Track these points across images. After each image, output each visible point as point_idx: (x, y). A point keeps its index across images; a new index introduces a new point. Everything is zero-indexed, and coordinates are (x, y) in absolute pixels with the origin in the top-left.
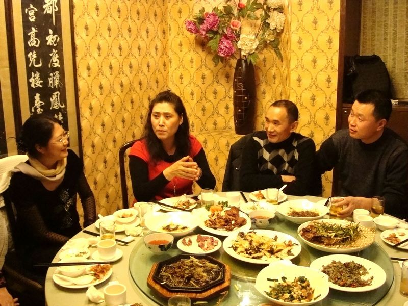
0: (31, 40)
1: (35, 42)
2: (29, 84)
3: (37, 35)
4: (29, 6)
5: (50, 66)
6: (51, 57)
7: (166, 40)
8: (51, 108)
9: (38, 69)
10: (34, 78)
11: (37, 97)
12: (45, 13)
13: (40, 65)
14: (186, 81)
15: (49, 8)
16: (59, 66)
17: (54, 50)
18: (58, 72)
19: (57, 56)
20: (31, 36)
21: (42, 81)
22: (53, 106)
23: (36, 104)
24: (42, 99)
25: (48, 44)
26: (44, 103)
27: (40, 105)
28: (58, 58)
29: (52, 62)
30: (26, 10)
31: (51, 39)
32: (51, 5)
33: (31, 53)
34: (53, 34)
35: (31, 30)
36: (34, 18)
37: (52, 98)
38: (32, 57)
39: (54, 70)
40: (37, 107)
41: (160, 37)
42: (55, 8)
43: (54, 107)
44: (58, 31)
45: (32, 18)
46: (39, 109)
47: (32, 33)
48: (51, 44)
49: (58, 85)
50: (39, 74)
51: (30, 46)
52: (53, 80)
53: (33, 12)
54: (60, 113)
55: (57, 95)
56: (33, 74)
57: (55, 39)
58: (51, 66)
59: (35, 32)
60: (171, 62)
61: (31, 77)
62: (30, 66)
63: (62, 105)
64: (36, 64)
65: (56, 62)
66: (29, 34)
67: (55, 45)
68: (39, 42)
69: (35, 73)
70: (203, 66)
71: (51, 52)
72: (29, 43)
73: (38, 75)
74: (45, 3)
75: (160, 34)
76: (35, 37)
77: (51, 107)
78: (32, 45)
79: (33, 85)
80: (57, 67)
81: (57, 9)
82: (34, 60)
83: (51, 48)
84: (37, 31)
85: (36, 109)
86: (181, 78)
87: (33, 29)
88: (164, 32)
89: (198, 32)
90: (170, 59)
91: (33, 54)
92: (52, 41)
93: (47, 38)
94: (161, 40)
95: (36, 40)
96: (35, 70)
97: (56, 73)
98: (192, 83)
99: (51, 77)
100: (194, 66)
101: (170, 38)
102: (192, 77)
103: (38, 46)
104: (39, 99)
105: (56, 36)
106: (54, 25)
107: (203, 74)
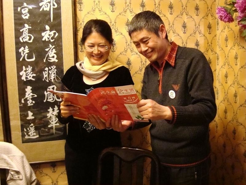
0: (24, 36)
1: (28, 38)
2: (19, 77)
3: (30, 31)
4: (22, 4)
5: (45, 61)
6: (47, 52)
7: (212, 35)
8: (45, 101)
9: (30, 64)
10: (25, 71)
11: (29, 89)
12: (41, 10)
13: (33, 59)
14: (230, 80)
15: (47, 6)
16: (57, 61)
17: (50, 46)
18: (55, 67)
19: (54, 51)
20: (24, 32)
21: (34, 75)
22: (47, 99)
23: (26, 96)
24: (33, 91)
25: (43, 39)
26: (36, 96)
27: (31, 97)
28: (55, 53)
29: (48, 56)
30: (19, 9)
31: (47, 35)
32: (49, 2)
33: (22, 48)
34: (51, 30)
35: (24, 27)
36: (28, 15)
37: (47, 92)
38: (24, 52)
39: (50, 64)
40: (28, 99)
41: (203, 32)
42: (54, 5)
43: (48, 100)
44: (57, 26)
45: (25, 16)
46: (31, 101)
47: (24, 29)
48: (47, 40)
49: (54, 79)
50: (31, 68)
51: (22, 41)
52: (49, 73)
53: (27, 10)
54: (56, 106)
55: (53, 88)
56: (24, 67)
57: (53, 35)
58: (47, 60)
59: (28, 29)
60: (218, 59)
61: (22, 70)
62: (21, 60)
63: (59, 99)
64: (28, 58)
65: (53, 57)
66: (21, 31)
67: (52, 41)
68: (33, 38)
71: (48, 47)
72: (21, 39)
73: (30, 69)
74: (42, 1)
75: (202, 28)
76: (28, 34)
78: (25, 40)
79: (24, 78)
80: (54, 62)
81: (56, 6)
82: (26, 55)
83: (47, 44)
84: (30, 27)
85: (26, 100)
86: (226, 77)
87: (26, 25)
88: (210, 27)
89: (231, 20)
90: (218, 56)
91: (25, 49)
92: (49, 37)
93: (43, 34)
94: (204, 36)
95: (29, 36)
96: (27, 64)
97: (52, 67)
98: (236, 83)
99: (46, 71)
100: (239, 64)
101: (218, 32)
102: (236, 75)
103: (31, 41)
104: (31, 91)
105: (54, 31)
106: (52, 21)
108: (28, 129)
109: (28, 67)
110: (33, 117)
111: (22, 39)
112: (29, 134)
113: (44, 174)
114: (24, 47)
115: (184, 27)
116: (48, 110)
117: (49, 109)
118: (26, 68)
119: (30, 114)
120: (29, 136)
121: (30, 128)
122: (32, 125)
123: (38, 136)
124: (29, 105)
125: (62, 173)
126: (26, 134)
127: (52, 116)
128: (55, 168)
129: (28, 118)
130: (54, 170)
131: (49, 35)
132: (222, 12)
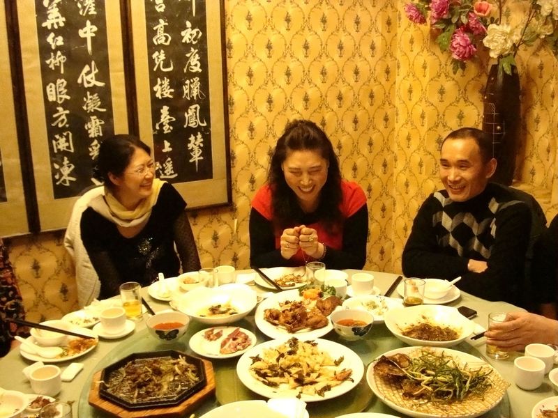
0: (158, 35)
1: (164, 38)
2: (153, 93)
3: (166, 30)
5: (185, 71)
6: (188, 58)
7: (392, 33)
8: (185, 126)
9: (169, 75)
10: (161, 85)
11: (165, 110)
13: (171, 69)
14: (415, 97)
16: (200, 70)
17: (192, 50)
18: (198, 79)
19: (197, 57)
20: (158, 31)
21: (172, 90)
22: (188, 123)
23: (162, 120)
24: (171, 113)
25: (184, 41)
26: (174, 119)
27: (168, 121)
28: (198, 60)
29: (190, 64)
31: (188, 35)
33: (157, 53)
34: (193, 28)
35: (159, 23)
36: (164, 7)
37: (188, 113)
38: (159, 58)
39: (191, 75)
40: (164, 124)
41: (380, 30)
43: (190, 125)
44: (200, 23)
45: (160, 7)
46: (167, 126)
47: (159, 26)
48: (188, 42)
49: (197, 96)
50: (168, 80)
51: (156, 43)
52: (190, 88)
54: (199, 133)
55: (196, 109)
56: (159, 80)
57: (195, 34)
58: (188, 69)
59: (164, 26)
60: (399, 67)
61: (156, 83)
62: (155, 69)
63: (203, 123)
64: (164, 67)
65: (196, 65)
66: (155, 28)
67: (194, 43)
68: (170, 38)
69: (162, 79)
70: (443, 75)
71: (189, 51)
72: (154, 40)
73: (166, 82)
75: (380, 25)
76: (164, 32)
77: (185, 124)
78: (159, 42)
79: (158, 95)
80: (197, 72)
82: (162, 62)
83: (188, 47)
84: (167, 24)
85: (162, 125)
86: (410, 91)
87: (161, 21)
88: (389, 23)
89: (423, 21)
90: (398, 63)
91: (160, 55)
92: (190, 37)
93: (183, 33)
94: (382, 35)
95: (165, 36)
96: (162, 75)
97: (195, 79)
98: (424, 100)
99: (187, 84)
100: (428, 75)
101: (400, 31)
102: (424, 90)
103: (168, 43)
104: (168, 113)
105: (197, 30)
106: (194, 15)
107: (442, 86)
108: (164, 165)
109: (164, 79)
110: (171, 149)
111: (157, 40)
112: (165, 172)
114: (159, 52)
115: (357, 23)
116: (190, 139)
117: (190, 137)
118: (161, 81)
119: (167, 144)
120: (165, 174)
121: (167, 164)
122: (169, 159)
123: (176, 175)
124: (166, 132)
125: (205, 226)
126: (161, 172)
127: (194, 146)
128: (196, 220)
129: (164, 151)
131: (191, 35)
132: (412, 11)
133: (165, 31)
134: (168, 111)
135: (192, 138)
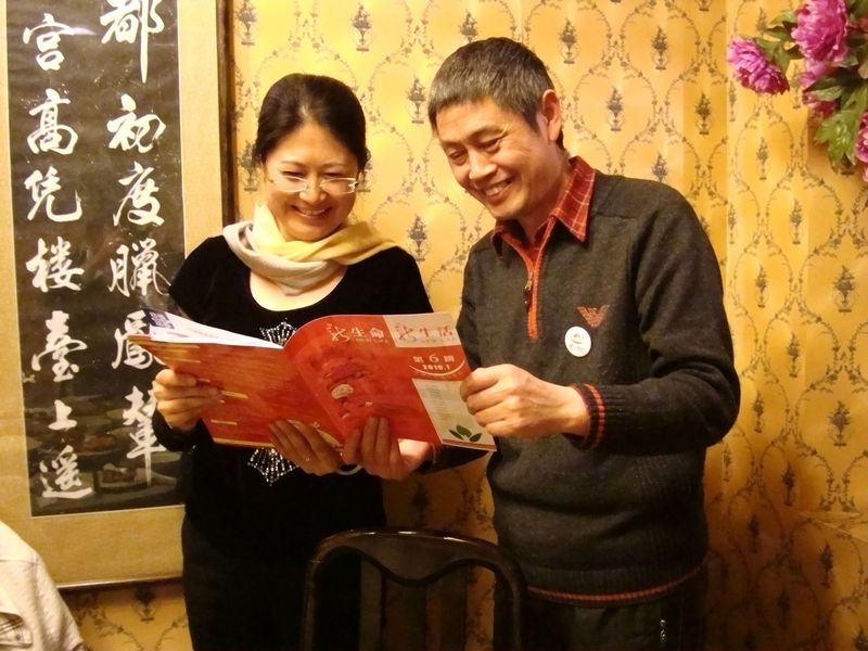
0: (42, 130)
1: (58, 138)
2: (25, 278)
3: (65, 116)
4: (40, 18)
5: (116, 220)
6: (125, 190)
7: (713, 138)
8: (115, 365)
9: (67, 230)
10: (47, 257)
11: (58, 322)
12: (106, 39)
13: (76, 215)
14: (775, 297)
15: (126, 26)
16: (160, 221)
17: (138, 167)
18: (153, 243)
19: (151, 186)
20: (43, 119)
21: (79, 271)
22: (124, 357)
23: (49, 348)
24: (74, 328)
25: (113, 145)
26: (83, 346)
27: (66, 351)
28: (153, 194)
29: (130, 205)
30: (27, 35)
31: (127, 129)
32: (135, 13)
33: (37, 175)
34: (139, 113)
35: (44, 99)
36: (60, 57)
37: (123, 332)
38: (42, 188)
39: (134, 233)
40: (55, 357)
41: (679, 127)
42: (152, 24)
43: (129, 362)
44: (162, 99)
45: (50, 59)
46: (64, 364)
47: (44, 107)
48: (126, 146)
49: (150, 286)
50: (68, 245)
51: (35, 150)
52: (131, 266)
53: (55, 38)
56: (41, 243)
57: (147, 129)
58: (123, 218)
59: (60, 106)
60: (732, 222)
61: (35, 251)
62: (31, 216)
64: (56, 212)
65: (148, 207)
66: (33, 112)
67: (143, 150)
68: (74, 138)
69: (51, 242)
70: (847, 240)
71: (127, 170)
72: (31, 141)
73: (62, 249)
74: (110, 9)
75: (679, 115)
76: (59, 123)
77: (114, 360)
78: (45, 147)
79: (40, 282)
80: (150, 226)
81: (160, 27)
82: (51, 199)
83: (124, 159)
84: (67, 101)
85: (48, 361)
86: (762, 285)
87: (51, 93)
88: (704, 111)
89: (778, 85)
90: (732, 213)
91: (45, 179)
92: (132, 136)
93: (112, 126)
94: (685, 140)
95: (60, 131)
96: (51, 232)
97: (143, 244)
98: (795, 307)
99: (121, 257)
100: (804, 239)
102: (796, 281)
103: (69, 150)
104: (66, 329)
105: (155, 117)
106: (144, 79)
107: (845, 270)
108: (55, 465)
109: (56, 244)
110: (73, 424)
111: (37, 142)
112: (58, 482)
113: (109, 628)
114: (44, 173)
115: (615, 107)
116: (128, 398)
117: (130, 392)
118: (48, 245)
119: (62, 409)
120: (57, 488)
121: (63, 461)
122: (69, 449)
123: (89, 491)
124: (59, 378)
125: (175, 625)
126: (45, 481)
127: (140, 417)
128: (152, 607)
129: (54, 426)
130: (147, 611)
131: (135, 130)
132: (746, 57)
133: (62, 119)
134: (68, 323)
135: (135, 396)
